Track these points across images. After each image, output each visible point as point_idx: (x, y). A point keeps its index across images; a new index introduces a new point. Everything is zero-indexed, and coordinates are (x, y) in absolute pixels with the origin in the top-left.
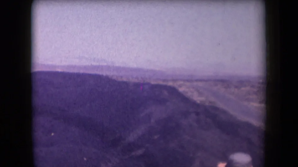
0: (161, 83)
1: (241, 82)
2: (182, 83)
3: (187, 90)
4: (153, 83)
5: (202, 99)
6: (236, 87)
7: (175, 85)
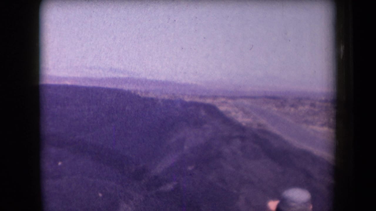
0: (198, 100)
2: (223, 100)
3: (230, 109)
4: (187, 100)
5: (248, 120)
6: (292, 106)
7: (216, 102)
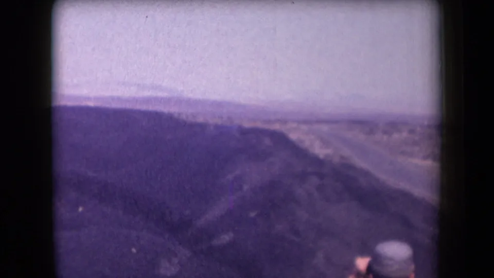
1: (393, 125)
2: (294, 125)
3: (303, 137)
5: (328, 151)
6: (385, 132)
